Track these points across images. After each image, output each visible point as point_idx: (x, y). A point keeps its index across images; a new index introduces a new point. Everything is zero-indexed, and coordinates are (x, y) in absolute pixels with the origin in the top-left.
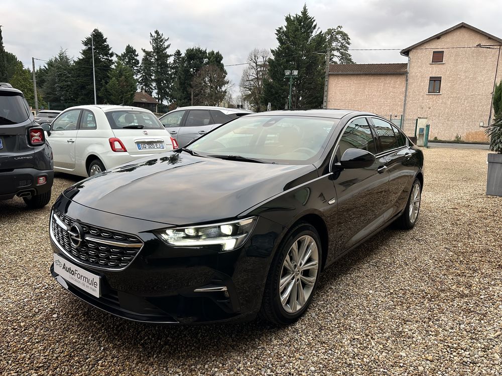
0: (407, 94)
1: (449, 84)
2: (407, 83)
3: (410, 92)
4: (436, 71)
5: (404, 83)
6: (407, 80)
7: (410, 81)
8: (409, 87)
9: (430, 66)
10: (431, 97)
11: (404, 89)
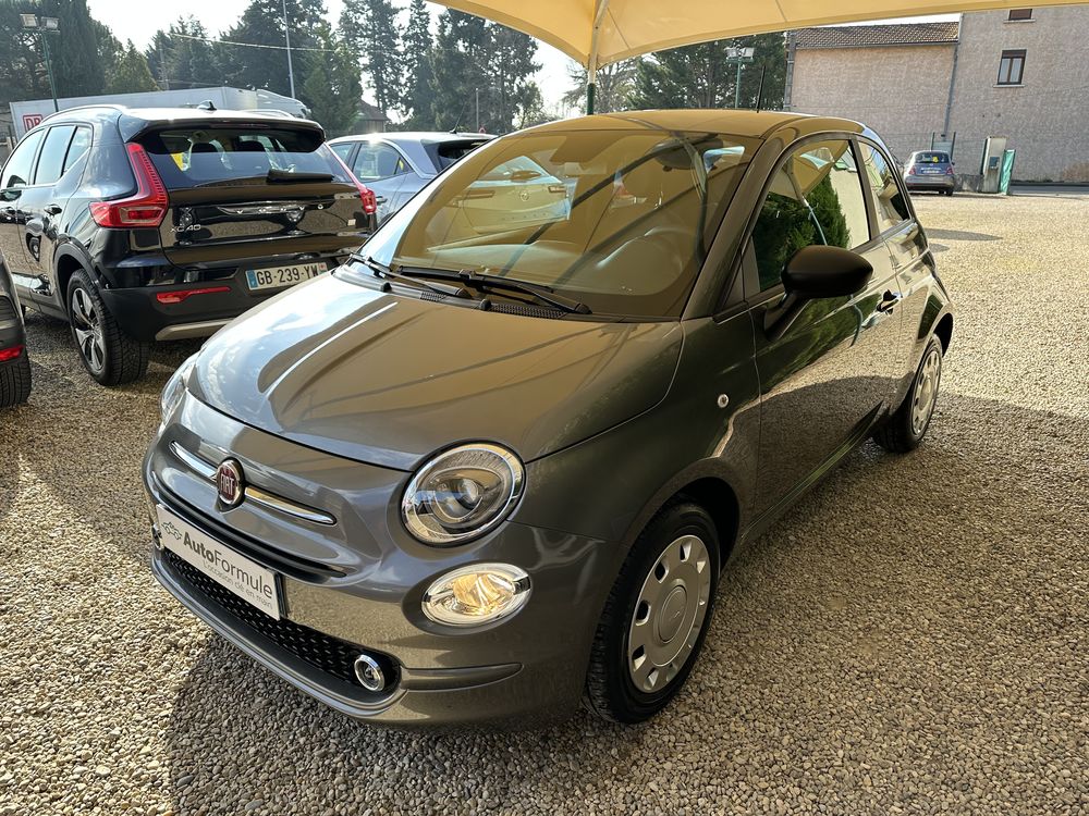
0: (955, 87)
1: (1041, 65)
2: (955, 66)
3: (959, 85)
4: (1015, 36)
5: (949, 65)
6: (956, 60)
7: (962, 60)
8: (959, 73)
9: (1003, 27)
10: (1002, 92)
11: (949, 78)
